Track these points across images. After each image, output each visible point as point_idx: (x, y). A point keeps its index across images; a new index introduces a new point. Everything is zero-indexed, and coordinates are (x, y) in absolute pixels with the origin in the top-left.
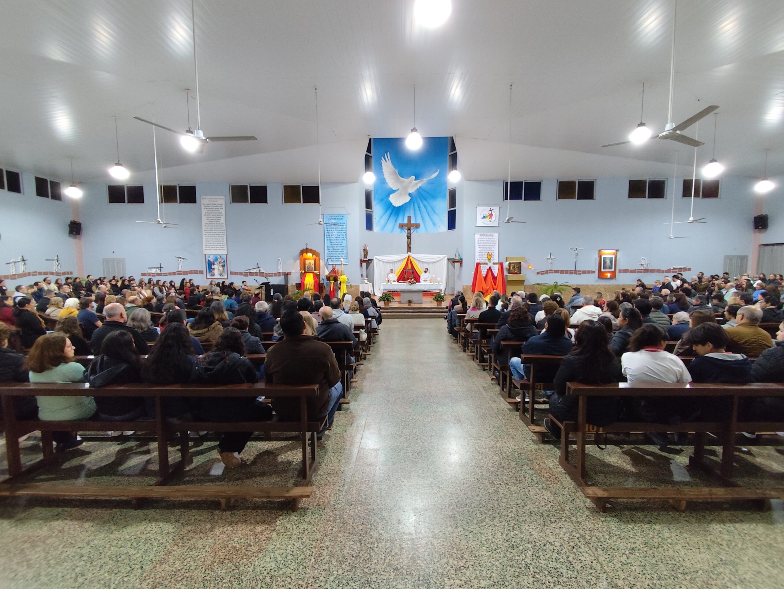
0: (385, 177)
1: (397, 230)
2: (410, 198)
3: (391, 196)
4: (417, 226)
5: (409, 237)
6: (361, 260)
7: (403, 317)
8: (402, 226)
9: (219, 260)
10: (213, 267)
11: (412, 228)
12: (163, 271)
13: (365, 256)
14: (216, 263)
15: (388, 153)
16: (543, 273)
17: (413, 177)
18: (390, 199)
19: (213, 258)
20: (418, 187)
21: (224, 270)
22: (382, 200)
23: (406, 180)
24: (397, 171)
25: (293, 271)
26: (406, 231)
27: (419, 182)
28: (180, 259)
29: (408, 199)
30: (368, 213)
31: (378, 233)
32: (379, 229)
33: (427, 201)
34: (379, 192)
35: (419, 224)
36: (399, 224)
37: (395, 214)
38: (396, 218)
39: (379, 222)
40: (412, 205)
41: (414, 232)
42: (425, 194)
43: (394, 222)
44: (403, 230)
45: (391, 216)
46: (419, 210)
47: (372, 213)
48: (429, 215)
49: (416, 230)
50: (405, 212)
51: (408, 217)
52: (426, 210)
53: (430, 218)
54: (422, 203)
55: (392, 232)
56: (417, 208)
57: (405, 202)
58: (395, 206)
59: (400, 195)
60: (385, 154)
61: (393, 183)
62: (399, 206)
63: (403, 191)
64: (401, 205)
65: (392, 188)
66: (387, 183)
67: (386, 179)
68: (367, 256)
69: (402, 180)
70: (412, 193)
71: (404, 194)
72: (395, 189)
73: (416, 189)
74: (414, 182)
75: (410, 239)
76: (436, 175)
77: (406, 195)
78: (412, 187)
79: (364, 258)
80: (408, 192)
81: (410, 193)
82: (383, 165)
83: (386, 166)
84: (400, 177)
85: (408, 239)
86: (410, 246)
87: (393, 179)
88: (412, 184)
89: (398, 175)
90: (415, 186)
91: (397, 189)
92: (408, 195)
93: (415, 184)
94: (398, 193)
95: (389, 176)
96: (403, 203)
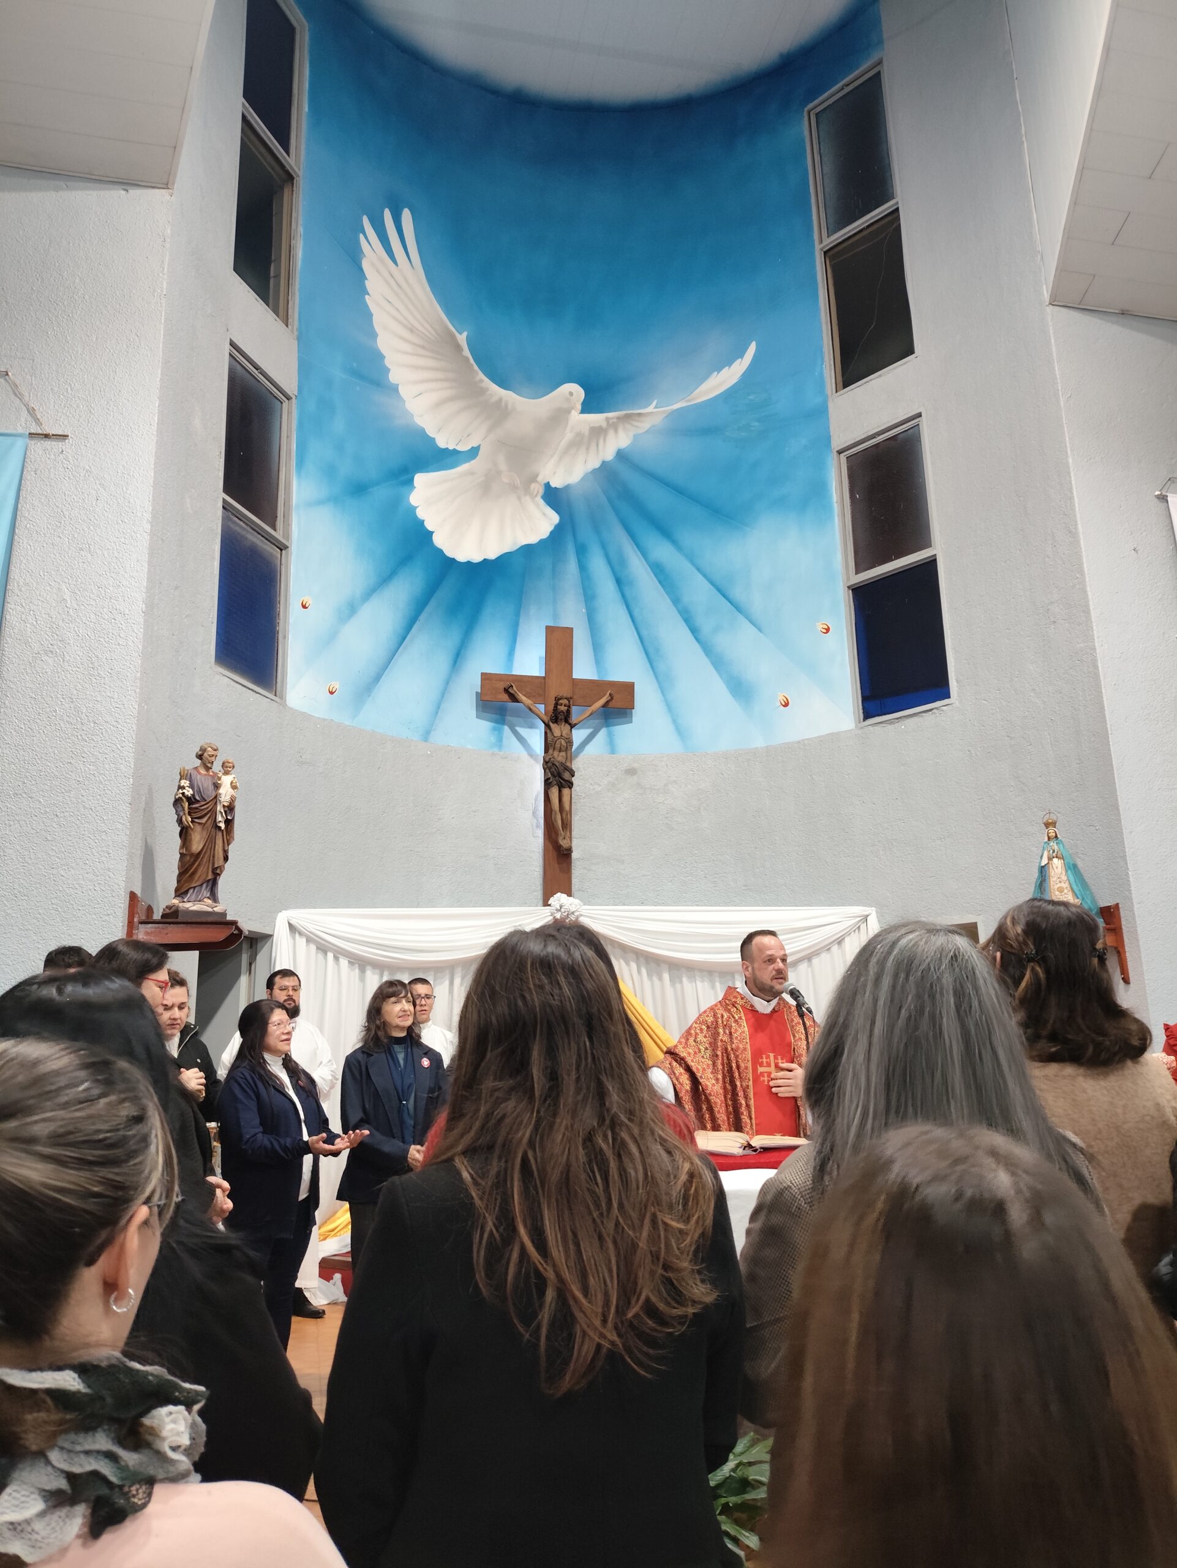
2: (555, 518)
3: (419, 479)
5: (559, 777)
11: (576, 713)
13: (198, 870)
15: (406, 216)
17: (574, 392)
18: (415, 498)
20: (608, 450)
23: (526, 406)
24: (462, 338)
26: (538, 734)
27: (613, 426)
29: (539, 523)
30: (242, 536)
31: (324, 720)
32: (332, 693)
33: (674, 542)
34: (339, 425)
35: (628, 689)
36: (486, 677)
37: (453, 610)
38: (455, 636)
39: (331, 637)
40: (571, 566)
41: (591, 749)
42: (657, 498)
43: (442, 661)
44: (506, 728)
45: (422, 617)
46: (623, 596)
47: (277, 558)
48: (694, 631)
49: (603, 733)
50: (519, 602)
51: (550, 630)
52: (676, 601)
53: (708, 649)
54: (644, 554)
55: (426, 735)
56: (606, 587)
57: (524, 544)
58: (449, 553)
59: (487, 487)
60: (387, 215)
61: (439, 404)
62: (477, 558)
63: (503, 466)
64: (492, 555)
65: (431, 433)
66: (395, 389)
67: (387, 362)
68: (216, 873)
69: (500, 400)
70: (567, 487)
71: (514, 488)
72: (451, 448)
73: (594, 463)
74: (581, 421)
75: (566, 791)
76: (734, 380)
77: (528, 498)
78: (566, 451)
79: (180, 892)
80: (542, 478)
81: (553, 485)
82: (365, 265)
83: (393, 283)
84: (481, 375)
85: (554, 792)
86: (564, 843)
87: (436, 380)
88: (569, 436)
89: (472, 361)
90: (588, 449)
91: (461, 448)
92: (542, 502)
93: (587, 434)
94: (471, 472)
95: (408, 348)
96: (508, 544)
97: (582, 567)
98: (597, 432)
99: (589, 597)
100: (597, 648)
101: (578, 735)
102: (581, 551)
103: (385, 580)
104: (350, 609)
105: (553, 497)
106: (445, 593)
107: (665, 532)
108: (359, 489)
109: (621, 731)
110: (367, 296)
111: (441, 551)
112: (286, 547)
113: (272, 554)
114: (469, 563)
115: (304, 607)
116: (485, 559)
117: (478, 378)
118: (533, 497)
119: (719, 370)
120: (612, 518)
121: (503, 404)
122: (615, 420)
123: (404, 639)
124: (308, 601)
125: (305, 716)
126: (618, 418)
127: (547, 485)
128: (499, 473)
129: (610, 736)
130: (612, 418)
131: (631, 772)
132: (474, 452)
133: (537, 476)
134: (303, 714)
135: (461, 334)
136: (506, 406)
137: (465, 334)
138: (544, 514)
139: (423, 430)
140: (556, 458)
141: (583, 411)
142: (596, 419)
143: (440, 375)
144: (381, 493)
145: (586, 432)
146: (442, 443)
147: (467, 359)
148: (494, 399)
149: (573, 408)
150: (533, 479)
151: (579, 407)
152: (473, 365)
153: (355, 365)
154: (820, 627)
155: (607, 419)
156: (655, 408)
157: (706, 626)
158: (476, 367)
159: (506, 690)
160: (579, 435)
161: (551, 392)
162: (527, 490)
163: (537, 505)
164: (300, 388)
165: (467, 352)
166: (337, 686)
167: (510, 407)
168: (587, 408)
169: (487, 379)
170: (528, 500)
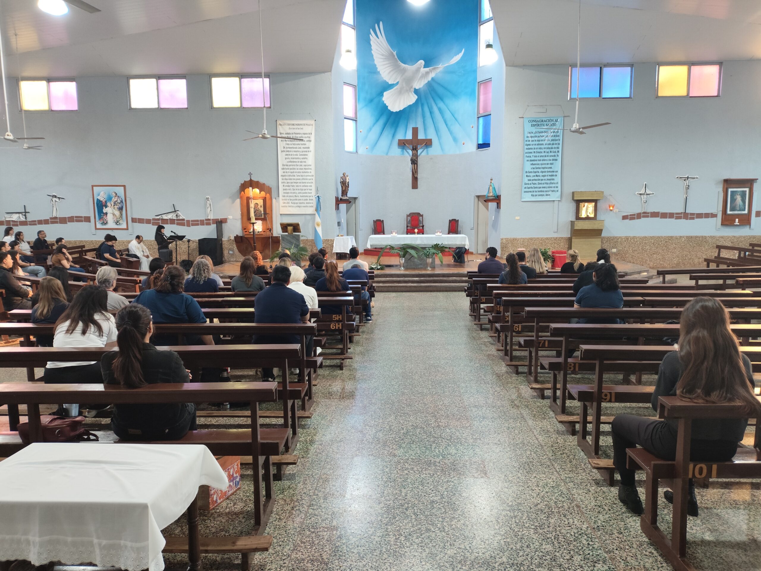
0: (376, 62)
1: (396, 151)
2: (416, 97)
3: (385, 93)
4: (428, 143)
5: (414, 162)
6: (337, 198)
7: (403, 289)
8: (402, 144)
9: (114, 199)
10: (105, 210)
11: (419, 147)
12: (30, 218)
13: (344, 192)
14: (109, 204)
15: (381, 23)
16: (632, 217)
17: (422, 62)
18: (384, 99)
19: (106, 196)
20: (430, 79)
21: (121, 214)
22: (371, 101)
23: (410, 68)
24: (395, 53)
25: (230, 217)
26: (410, 152)
28: (54, 199)
29: (412, 99)
31: (366, 155)
32: (367, 149)
33: (444, 102)
35: (430, 140)
36: (399, 140)
37: (393, 124)
38: (393, 131)
39: (367, 137)
40: (420, 109)
41: (423, 154)
42: (440, 90)
43: (390, 136)
44: (404, 150)
45: (386, 127)
46: (431, 116)
48: (447, 125)
49: (426, 150)
50: (408, 120)
51: (413, 128)
52: (443, 117)
53: (449, 130)
54: (437, 105)
55: (387, 154)
56: (428, 114)
57: (409, 105)
58: (392, 111)
59: (400, 92)
60: (376, 25)
61: (389, 73)
62: (398, 110)
63: (404, 85)
64: (402, 109)
65: (387, 81)
66: (379, 72)
67: (377, 66)
68: (347, 193)
69: (404, 68)
70: (420, 89)
71: (407, 90)
72: (392, 83)
73: (426, 82)
74: (423, 70)
75: (416, 165)
76: (459, 59)
78: (419, 79)
79: (342, 196)
80: (414, 87)
82: (372, 43)
83: (378, 44)
84: (399, 62)
85: (413, 165)
86: (415, 176)
87: (388, 67)
88: (420, 75)
89: (397, 59)
90: (425, 78)
91: (394, 83)
92: (413, 93)
94: (397, 89)
95: (382, 60)
96: (405, 106)
97: (422, 109)
98: (427, 73)
99: (424, 117)
100: (425, 130)
101: (419, 151)
102: (422, 105)
103: (377, 120)
104: (370, 129)
105: (416, 92)
106: (391, 120)
107: (442, 99)
109: (430, 149)
110: (372, 51)
112: (357, 121)
115: (361, 132)
116: (400, 110)
119: (456, 56)
120: (430, 96)
122: (431, 70)
123: (382, 133)
124: (361, 130)
125: (362, 155)
127: (415, 89)
128: (403, 87)
129: (427, 151)
131: (431, 159)
132: (398, 83)
138: (414, 96)
141: (424, 68)
142: (427, 69)
143: (389, 65)
144: (376, 100)
145: (424, 73)
146: (390, 83)
149: (421, 67)
150: (412, 87)
154: (471, 126)
157: (449, 123)
159: (404, 143)
160: (423, 74)
162: (410, 91)
164: (358, 83)
165: (396, 57)
166: (368, 147)
167: (406, 69)
168: (425, 67)
169: (401, 63)
170: (410, 94)
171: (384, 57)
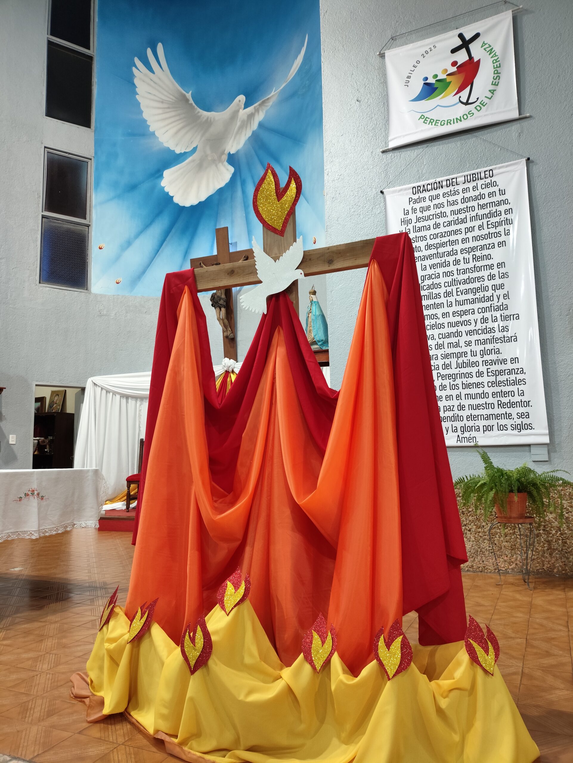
0: (145, 116)
2: (232, 169)
3: (166, 173)
15: (159, 45)
17: (242, 98)
18: (163, 183)
20: (255, 126)
23: (220, 117)
24: (189, 95)
27: (257, 110)
29: (225, 175)
30: (60, 227)
31: (114, 295)
32: (118, 283)
34: (121, 161)
35: (251, 253)
36: (192, 261)
37: (184, 231)
38: (185, 243)
39: (118, 258)
40: (239, 193)
42: (273, 141)
45: (168, 239)
47: (85, 231)
51: (216, 231)
57: (219, 188)
58: (181, 204)
59: (201, 166)
60: (149, 50)
61: (177, 133)
62: (195, 202)
63: (209, 152)
64: (203, 198)
65: (172, 149)
66: (153, 134)
67: (148, 123)
69: (208, 118)
70: (238, 152)
71: (214, 161)
72: (182, 152)
73: (249, 133)
74: (243, 113)
75: (223, 309)
76: (301, 60)
77: (220, 164)
78: (237, 133)
80: (226, 152)
81: (231, 153)
82: (136, 81)
83: (152, 83)
84: (199, 110)
85: (218, 309)
86: (227, 334)
87: (174, 122)
88: (239, 123)
89: (194, 104)
90: (246, 128)
91: (187, 151)
92: (226, 163)
93: (246, 120)
94: (193, 161)
95: (160, 111)
96: (211, 191)
98: (251, 116)
99: (246, 207)
100: (249, 233)
102: (243, 183)
103: (147, 226)
104: (129, 243)
106: (180, 224)
108: (132, 188)
110: (137, 96)
111: (178, 204)
112: (90, 225)
113: (81, 230)
114: (192, 206)
115: (100, 248)
116: (200, 202)
117: (197, 112)
118: (222, 163)
120: (256, 159)
121: (209, 120)
122: (258, 107)
123: (158, 251)
124: (103, 245)
125: (102, 296)
126: (260, 105)
127: (229, 154)
128: (207, 156)
130: (257, 106)
132: (195, 150)
133: (225, 150)
134: (100, 295)
135: (188, 93)
136: (211, 120)
137: (191, 92)
138: (228, 170)
139: (168, 149)
140: (233, 138)
141: (245, 108)
142: (250, 109)
143: (177, 118)
144: (146, 186)
145: (246, 118)
146: (178, 151)
147: (192, 104)
148: (205, 118)
149: (240, 108)
150: (223, 153)
151: (243, 106)
152: (194, 106)
153: (130, 131)
155: (255, 107)
156: (274, 92)
158: (196, 107)
159: (200, 265)
160: (243, 121)
161: (231, 103)
162: (220, 160)
163: (224, 166)
164: (96, 153)
165: (191, 101)
166: (121, 280)
167: (212, 120)
168: (246, 106)
169: (201, 111)
170: (220, 165)
171: (165, 106)
